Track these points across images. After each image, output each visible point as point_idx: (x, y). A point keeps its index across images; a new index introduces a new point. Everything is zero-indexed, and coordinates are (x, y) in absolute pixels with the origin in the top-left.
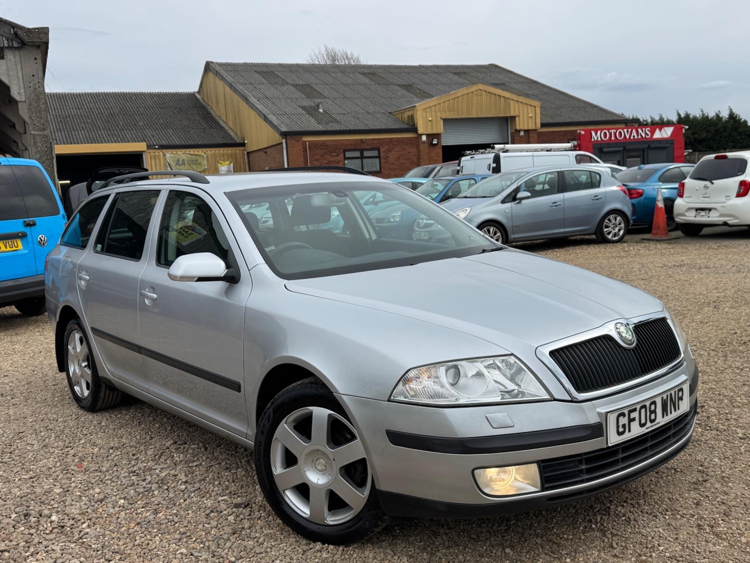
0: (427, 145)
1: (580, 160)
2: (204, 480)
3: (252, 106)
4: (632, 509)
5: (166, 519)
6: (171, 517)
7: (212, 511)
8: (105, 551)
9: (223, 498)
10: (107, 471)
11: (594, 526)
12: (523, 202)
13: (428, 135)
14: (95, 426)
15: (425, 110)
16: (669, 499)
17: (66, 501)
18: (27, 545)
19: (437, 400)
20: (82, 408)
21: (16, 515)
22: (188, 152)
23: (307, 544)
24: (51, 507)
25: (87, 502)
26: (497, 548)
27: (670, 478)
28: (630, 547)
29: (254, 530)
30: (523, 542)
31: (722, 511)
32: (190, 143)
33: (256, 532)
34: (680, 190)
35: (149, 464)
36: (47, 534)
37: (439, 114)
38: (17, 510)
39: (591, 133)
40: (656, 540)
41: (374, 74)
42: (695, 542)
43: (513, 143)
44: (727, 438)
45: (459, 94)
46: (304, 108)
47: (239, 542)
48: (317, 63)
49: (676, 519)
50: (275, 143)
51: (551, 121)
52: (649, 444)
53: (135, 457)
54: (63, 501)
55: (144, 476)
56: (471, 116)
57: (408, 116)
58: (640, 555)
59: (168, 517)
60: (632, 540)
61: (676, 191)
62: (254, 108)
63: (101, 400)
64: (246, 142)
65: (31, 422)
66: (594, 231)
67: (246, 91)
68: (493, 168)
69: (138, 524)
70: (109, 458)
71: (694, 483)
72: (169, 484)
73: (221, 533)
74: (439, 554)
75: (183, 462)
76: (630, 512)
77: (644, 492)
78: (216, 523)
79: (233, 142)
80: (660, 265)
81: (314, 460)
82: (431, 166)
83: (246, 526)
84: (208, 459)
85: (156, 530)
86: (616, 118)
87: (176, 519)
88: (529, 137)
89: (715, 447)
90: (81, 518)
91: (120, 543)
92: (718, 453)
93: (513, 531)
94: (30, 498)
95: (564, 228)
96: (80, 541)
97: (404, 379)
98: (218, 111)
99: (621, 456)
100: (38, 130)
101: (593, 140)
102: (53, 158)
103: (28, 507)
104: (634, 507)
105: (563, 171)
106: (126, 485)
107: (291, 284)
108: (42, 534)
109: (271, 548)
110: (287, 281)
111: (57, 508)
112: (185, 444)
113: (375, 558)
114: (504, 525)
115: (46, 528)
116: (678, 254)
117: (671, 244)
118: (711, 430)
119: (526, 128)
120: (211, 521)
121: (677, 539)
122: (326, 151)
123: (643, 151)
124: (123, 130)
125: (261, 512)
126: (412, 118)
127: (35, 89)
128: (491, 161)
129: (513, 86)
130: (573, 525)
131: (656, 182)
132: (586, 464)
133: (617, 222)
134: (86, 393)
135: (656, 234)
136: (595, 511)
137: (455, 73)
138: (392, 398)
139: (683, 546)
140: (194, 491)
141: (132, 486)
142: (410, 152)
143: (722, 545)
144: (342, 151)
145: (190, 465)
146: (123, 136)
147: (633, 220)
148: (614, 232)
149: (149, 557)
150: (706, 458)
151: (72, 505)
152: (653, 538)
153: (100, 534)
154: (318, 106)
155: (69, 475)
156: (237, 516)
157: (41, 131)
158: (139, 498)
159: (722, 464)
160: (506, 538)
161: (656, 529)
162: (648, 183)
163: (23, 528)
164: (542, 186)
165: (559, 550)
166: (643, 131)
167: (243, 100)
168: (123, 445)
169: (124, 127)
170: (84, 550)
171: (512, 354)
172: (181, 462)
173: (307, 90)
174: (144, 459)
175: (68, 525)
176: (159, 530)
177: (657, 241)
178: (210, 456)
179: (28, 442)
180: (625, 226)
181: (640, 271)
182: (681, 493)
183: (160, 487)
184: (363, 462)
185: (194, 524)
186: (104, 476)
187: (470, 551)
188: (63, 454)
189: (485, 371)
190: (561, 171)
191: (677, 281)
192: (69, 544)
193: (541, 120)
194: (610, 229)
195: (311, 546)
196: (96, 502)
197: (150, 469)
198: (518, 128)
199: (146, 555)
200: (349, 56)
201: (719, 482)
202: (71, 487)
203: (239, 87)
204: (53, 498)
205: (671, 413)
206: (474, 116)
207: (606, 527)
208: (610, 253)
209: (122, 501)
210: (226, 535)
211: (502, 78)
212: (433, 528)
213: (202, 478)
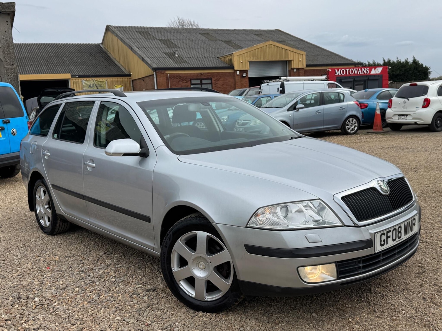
0: (239, 77)
1: (330, 86)
2: (126, 275)
3: (135, 52)
4: (384, 289)
5: (106, 299)
6: (109, 298)
7: (133, 294)
8: (70, 319)
9: (139, 286)
10: (66, 271)
11: (363, 299)
12: (300, 110)
13: (240, 71)
14: (55, 244)
15: (238, 56)
16: (404, 283)
17: (42, 289)
18: (21, 316)
19: (276, 226)
20: (45, 233)
21: (12, 298)
22: (96, 80)
23: (193, 313)
24: (33, 293)
25: (56, 290)
26: (307, 313)
27: (403, 270)
28: (385, 311)
29: (160, 305)
30: (322, 309)
31: (436, 289)
32: (97, 74)
33: (162, 306)
34: (389, 104)
35: (91, 266)
36: (33, 309)
37: (247, 58)
38: (13, 295)
39: (335, 71)
40: (400, 307)
41: (208, 34)
42: (423, 308)
43: (290, 76)
44: (433, 247)
45: (258, 47)
46: (166, 54)
47: (152, 312)
48: (173, 27)
49: (410, 295)
50: (149, 75)
51: (312, 63)
52: (397, 251)
53: (82, 262)
54: (40, 289)
55: (89, 273)
56: (266, 60)
57: (229, 59)
58: (392, 316)
59: (107, 298)
60: (386, 307)
61: (387, 105)
62: (136, 53)
63: (57, 228)
64: (131, 74)
65: (14, 242)
66: (340, 127)
67: (131, 43)
68: (280, 90)
69: (89, 302)
70: (66, 263)
71: (417, 273)
72: (105, 278)
73: (140, 307)
74: (273, 317)
75: (112, 265)
76: (383, 291)
77: (389, 279)
78: (137, 301)
79: (124, 74)
80: (380, 147)
81: (198, 263)
82: (243, 89)
83: (156, 302)
84: (127, 263)
85: (100, 306)
86: (349, 62)
87: (112, 299)
88: (299, 73)
89: (427, 252)
90: (53, 299)
91: (79, 314)
92: (429, 256)
93: (316, 303)
94: (19, 288)
95: (323, 125)
96: (54, 313)
97: (255, 214)
98: (114, 55)
99: (381, 258)
100: (9, 65)
101: (336, 75)
102: (18, 82)
103: (19, 293)
104: (385, 288)
105: (323, 93)
106: (78, 279)
107: (181, 157)
108: (30, 309)
109: (172, 316)
110: (179, 156)
111: (38, 293)
112: (112, 254)
113: (235, 320)
114: (310, 299)
115: (32, 306)
116: (389, 141)
117: (384, 135)
118: (423, 242)
119: (297, 67)
120: (134, 300)
121: (412, 306)
122: (180, 80)
123: (365, 82)
124: (56, 66)
125: (163, 294)
126: (231, 61)
127: (7, 40)
128: (279, 87)
129: (290, 42)
130: (351, 299)
131: (375, 99)
132: (363, 263)
133: (354, 122)
134: (48, 224)
135: (376, 129)
136: (362, 290)
137: (255, 35)
138: (248, 225)
139: (416, 310)
140: (121, 282)
141: (82, 279)
142: (230, 81)
143: (438, 309)
144: (189, 79)
145: (117, 266)
146: (56, 69)
147: (362, 121)
148: (351, 128)
149: (98, 322)
150: (423, 259)
151: (46, 292)
152: (398, 306)
153: (66, 309)
154: (175, 53)
155: (42, 273)
156: (149, 297)
157: (11, 65)
158: (88, 287)
159: (432, 262)
160: (312, 307)
161: (399, 301)
162: (371, 100)
163: (17, 306)
164: (310, 101)
165: (344, 314)
166: (365, 69)
167: (130, 49)
168: (73, 255)
169: (57, 64)
170: (58, 319)
171: (319, 199)
172: (110, 265)
173: (167, 43)
174: (87, 263)
175: (46, 303)
176: (102, 306)
177: (376, 133)
178: (128, 261)
179: (14, 254)
180: (358, 125)
181: (369, 151)
182: (411, 279)
183: (99, 280)
184: (228, 263)
185: (123, 302)
186: (64, 274)
187: (292, 315)
188: (37, 261)
189: (304, 209)
190: (322, 93)
191: (391, 156)
192: (47, 315)
193: (306, 63)
194: (349, 126)
195: (196, 314)
196: (61, 290)
197: (92, 269)
198: (293, 67)
199: (96, 321)
200: (192, 23)
201: (432, 272)
202: (44, 280)
203: (127, 41)
204: (34, 287)
205: (409, 233)
206: (267, 60)
207: (370, 300)
208: (350, 140)
209: (77, 289)
210: (144, 308)
211: (283, 37)
212: (268, 302)
213: (125, 274)
